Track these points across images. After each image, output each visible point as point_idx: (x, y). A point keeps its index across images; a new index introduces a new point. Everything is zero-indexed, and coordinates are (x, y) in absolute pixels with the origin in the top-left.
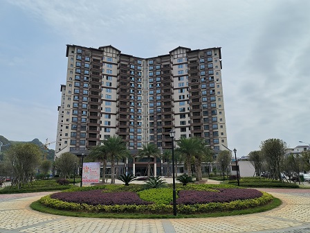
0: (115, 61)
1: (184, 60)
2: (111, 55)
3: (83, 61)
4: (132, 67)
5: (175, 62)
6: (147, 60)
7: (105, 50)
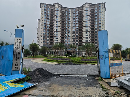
0: (59, 10)
1: (89, 9)
2: (58, 7)
3: (47, 10)
4: (67, 12)
5: (85, 9)
6: (73, 9)
7: (55, 5)
